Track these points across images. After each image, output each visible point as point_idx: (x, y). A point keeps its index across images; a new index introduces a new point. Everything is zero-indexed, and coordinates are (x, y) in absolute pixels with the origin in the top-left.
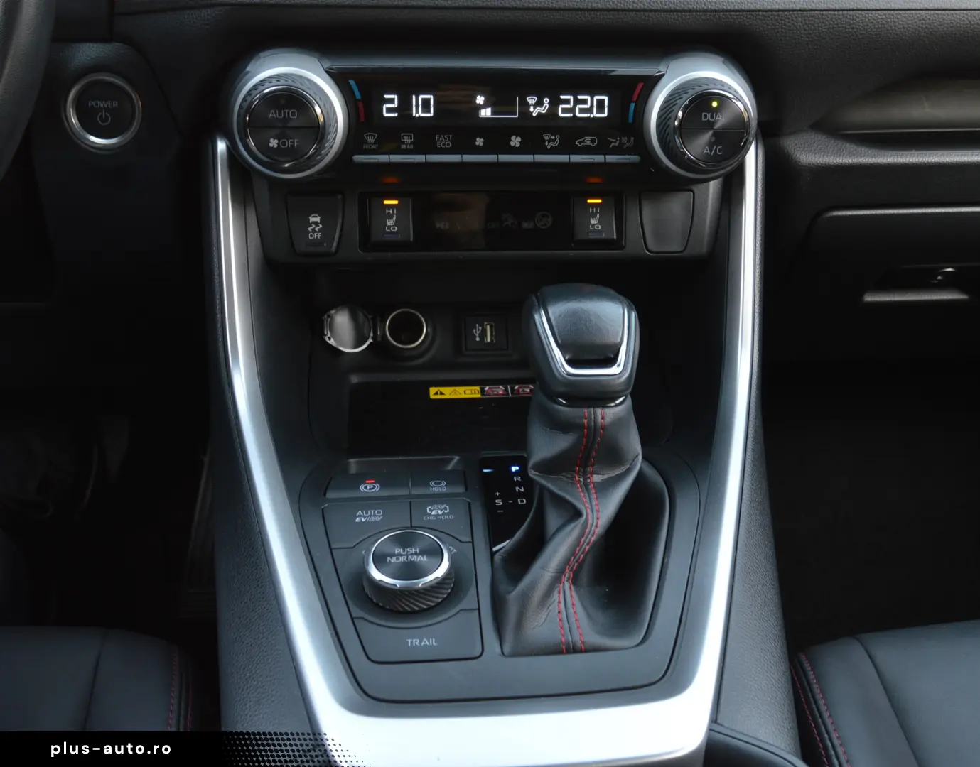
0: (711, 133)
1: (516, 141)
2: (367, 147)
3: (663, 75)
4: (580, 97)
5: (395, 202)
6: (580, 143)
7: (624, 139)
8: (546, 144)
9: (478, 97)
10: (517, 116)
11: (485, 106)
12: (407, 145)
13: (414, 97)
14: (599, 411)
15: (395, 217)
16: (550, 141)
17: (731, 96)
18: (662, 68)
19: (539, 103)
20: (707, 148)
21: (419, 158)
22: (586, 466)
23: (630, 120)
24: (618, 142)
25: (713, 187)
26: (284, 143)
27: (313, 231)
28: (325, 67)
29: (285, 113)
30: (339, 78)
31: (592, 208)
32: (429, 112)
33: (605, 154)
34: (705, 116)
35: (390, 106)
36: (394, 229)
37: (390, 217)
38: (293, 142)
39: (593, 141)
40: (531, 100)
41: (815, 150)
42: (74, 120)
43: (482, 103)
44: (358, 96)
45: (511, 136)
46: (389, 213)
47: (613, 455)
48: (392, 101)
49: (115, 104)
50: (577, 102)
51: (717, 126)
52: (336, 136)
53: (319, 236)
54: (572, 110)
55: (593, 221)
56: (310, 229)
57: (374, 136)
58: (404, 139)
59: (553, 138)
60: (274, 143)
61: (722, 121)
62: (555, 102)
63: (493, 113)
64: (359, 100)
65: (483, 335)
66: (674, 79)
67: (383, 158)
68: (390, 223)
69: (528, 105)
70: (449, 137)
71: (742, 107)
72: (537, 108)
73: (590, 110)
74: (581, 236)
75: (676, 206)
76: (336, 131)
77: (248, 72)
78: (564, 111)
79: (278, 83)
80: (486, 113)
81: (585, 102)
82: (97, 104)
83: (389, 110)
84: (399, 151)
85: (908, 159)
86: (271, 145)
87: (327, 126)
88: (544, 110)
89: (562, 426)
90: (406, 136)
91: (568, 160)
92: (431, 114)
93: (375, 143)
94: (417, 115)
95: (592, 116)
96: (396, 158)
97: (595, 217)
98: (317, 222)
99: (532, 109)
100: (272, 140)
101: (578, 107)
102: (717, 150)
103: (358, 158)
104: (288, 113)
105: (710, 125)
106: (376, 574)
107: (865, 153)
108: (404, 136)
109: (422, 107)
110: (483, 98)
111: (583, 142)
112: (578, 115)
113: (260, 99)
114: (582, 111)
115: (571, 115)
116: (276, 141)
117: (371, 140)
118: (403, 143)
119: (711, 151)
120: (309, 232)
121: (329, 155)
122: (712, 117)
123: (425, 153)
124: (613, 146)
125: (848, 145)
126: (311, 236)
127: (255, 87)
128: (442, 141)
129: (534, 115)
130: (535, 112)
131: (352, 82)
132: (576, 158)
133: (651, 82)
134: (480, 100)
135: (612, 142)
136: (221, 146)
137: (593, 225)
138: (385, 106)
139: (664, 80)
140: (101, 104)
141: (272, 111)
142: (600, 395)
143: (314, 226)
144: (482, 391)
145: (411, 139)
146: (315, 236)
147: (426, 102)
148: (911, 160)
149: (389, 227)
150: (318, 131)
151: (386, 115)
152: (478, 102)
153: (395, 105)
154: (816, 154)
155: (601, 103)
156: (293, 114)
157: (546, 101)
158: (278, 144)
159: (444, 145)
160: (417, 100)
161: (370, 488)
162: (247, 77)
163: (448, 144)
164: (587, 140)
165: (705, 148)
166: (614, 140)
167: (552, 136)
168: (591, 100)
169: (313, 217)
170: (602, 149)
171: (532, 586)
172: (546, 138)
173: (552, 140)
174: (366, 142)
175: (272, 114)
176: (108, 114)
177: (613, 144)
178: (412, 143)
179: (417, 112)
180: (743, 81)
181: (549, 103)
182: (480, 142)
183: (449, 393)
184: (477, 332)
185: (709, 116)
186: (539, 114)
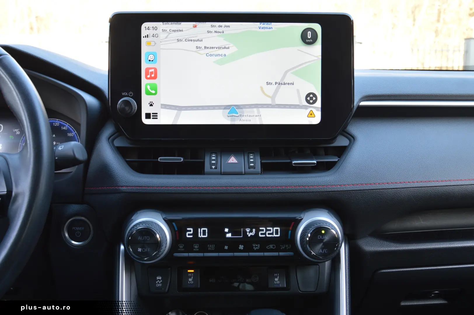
0: (322, 244)
1: (241, 247)
2: (180, 250)
3: (302, 219)
4: (268, 228)
5: (193, 271)
6: (268, 247)
7: (287, 246)
8: (254, 248)
9: (226, 229)
10: (242, 237)
11: (228, 233)
12: (196, 249)
13: (199, 229)
15: (192, 277)
16: (255, 247)
17: (330, 228)
18: (302, 216)
19: (251, 231)
20: (321, 250)
21: (201, 255)
23: (289, 237)
24: (284, 247)
25: (327, 264)
26: (144, 250)
27: (158, 283)
28: (163, 218)
29: (144, 238)
30: (169, 222)
31: (276, 274)
32: (205, 235)
33: (279, 252)
34: (319, 237)
35: (189, 233)
36: (192, 282)
37: (190, 277)
38: (148, 250)
39: (273, 247)
40: (248, 230)
41: (371, 245)
42: (67, 235)
43: (227, 231)
44: (176, 229)
45: (239, 245)
46: (190, 275)
48: (190, 231)
49: (83, 228)
50: (267, 230)
51: (325, 241)
52: (166, 246)
53: (161, 285)
54: (265, 234)
55: (276, 280)
56: (157, 282)
57: (183, 245)
58: (195, 246)
59: (257, 245)
60: (140, 250)
61: (326, 238)
62: (258, 231)
63: (232, 235)
64: (177, 231)
66: (307, 220)
67: (186, 255)
68: (190, 280)
69: (246, 232)
70: (213, 246)
71: (335, 233)
72: (251, 233)
73: (272, 234)
74: (270, 286)
75: (311, 271)
76: (166, 244)
77: (133, 219)
78: (262, 234)
79: (142, 225)
80: (229, 235)
81: (270, 230)
82: (76, 229)
83: (189, 235)
84: (193, 251)
85: (412, 248)
86: (139, 251)
87: (162, 243)
88: (253, 234)
90: (196, 245)
91: (263, 255)
92: (206, 236)
93: (182, 249)
94: (201, 237)
95: (273, 236)
96: (191, 254)
97: (277, 277)
98: (160, 279)
99: (248, 234)
100: (139, 249)
101: (268, 232)
102: (325, 251)
103: (176, 254)
104: (146, 238)
105: (321, 241)
107: (393, 245)
108: (195, 245)
109: (203, 233)
110: (228, 229)
111: (270, 247)
112: (267, 236)
113: (136, 231)
114: (269, 234)
115: (265, 236)
116: (141, 249)
117: (181, 247)
118: (195, 248)
119: (323, 251)
120: (157, 283)
121: (163, 254)
122: (322, 237)
123: (204, 252)
124: (282, 249)
125: (385, 243)
126: (157, 285)
127: (134, 226)
128: (211, 247)
129: (249, 236)
130: (249, 235)
131: (174, 224)
132: (266, 254)
133: (298, 222)
134: (226, 230)
135: (282, 247)
136: (122, 247)
137: (276, 282)
138: (188, 233)
139: (303, 221)
140: (78, 229)
141: (140, 237)
143: (158, 281)
145: (198, 246)
146: (159, 285)
147: (204, 231)
148: (413, 248)
149: (190, 282)
150: (158, 245)
151: (188, 236)
152: (225, 231)
153: (192, 232)
154: (372, 247)
155: (277, 231)
156: (148, 238)
157: (254, 230)
158: (142, 250)
159: (211, 249)
160: (200, 231)
162: (132, 221)
163: (213, 249)
164: (271, 246)
165: (320, 250)
166: (283, 246)
167: (256, 245)
168: (273, 230)
169: (158, 277)
170: (278, 250)
172: (254, 246)
173: (257, 247)
174: (179, 248)
175: (140, 238)
176: (79, 232)
177: (282, 248)
178: (198, 248)
179: (201, 236)
180: (336, 220)
181: (255, 231)
182: (226, 247)
185: (321, 237)
186: (251, 236)
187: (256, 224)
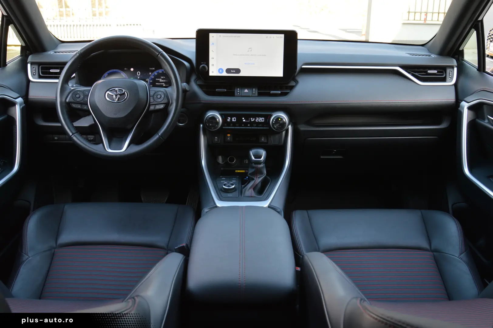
1: (249, 125)
3: (273, 115)
5: (229, 135)
7: (267, 125)
10: (249, 121)
11: (244, 119)
14: (259, 165)
17: (283, 118)
18: (273, 113)
22: (257, 174)
23: (267, 122)
24: (265, 125)
25: (284, 132)
26: (212, 125)
28: (219, 113)
30: (221, 115)
31: (262, 137)
37: (229, 137)
38: (214, 125)
40: (252, 119)
44: (224, 118)
45: (248, 124)
47: (262, 173)
49: (184, 118)
50: (259, 119)
51: (280, 123)
53: (217, 141)
54: (258, 120)
55: (263, 139)
56: (215, 139)
62: (255, 119)
65: (246, 162)
66: (275, 115)
67: (227, 127)
69: (251, 119)
71: (284, 120)
72: (253, 120)
73: (261, 120)
74: (260, 141)
75: (277, 136)
76: (220, 123)
77: (207, 114)
78: (257, 120)
79: (211, 116)
80: (244, 121)
81: (260, 119)
84: (230, 126)
89: (253, 168)
92: (235, 121)
96: (230, 128)
103: (224, 127)
106: (224, 187)
108: (231, 124)
109: (234, 119)
112: (259, 121)
113: (209, 118)
114: (260, 120)
117: (226, 125)
121: (219, 127)
122: (279, 121)
123: (234, 127)
127: (208, 116)
130: (252, 120)
131: (223, 116)
132: (258, 128)
133: (271, 116)
134: (243, 118)
136: (201, 125)
138: (228, 119)
140: (181, 118)
142: (259, 163)
144: (245, 171)
149: (228, 139)
150: (218, 123)
151: (228, 121)
153: (230, 119)
154: (304, 128)
155: (263, 119)
156: (214, 120)
157: (254, 119)
159: (237, 125)
160: (233, 119)
161: (224, 179)
164: (260, 125)
168: (261, 119)
169: (216, 137)
170: (263, 126)
171: (247, 188)
173: (255, 125)
175: (211, 120)
176: (182, 120)
179: (233, 120)
180: (286, 115)
182: (243, 125)
183: (239, 171)
184: (245, 161)
187: (255, 116)
